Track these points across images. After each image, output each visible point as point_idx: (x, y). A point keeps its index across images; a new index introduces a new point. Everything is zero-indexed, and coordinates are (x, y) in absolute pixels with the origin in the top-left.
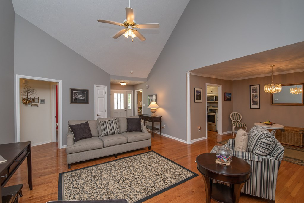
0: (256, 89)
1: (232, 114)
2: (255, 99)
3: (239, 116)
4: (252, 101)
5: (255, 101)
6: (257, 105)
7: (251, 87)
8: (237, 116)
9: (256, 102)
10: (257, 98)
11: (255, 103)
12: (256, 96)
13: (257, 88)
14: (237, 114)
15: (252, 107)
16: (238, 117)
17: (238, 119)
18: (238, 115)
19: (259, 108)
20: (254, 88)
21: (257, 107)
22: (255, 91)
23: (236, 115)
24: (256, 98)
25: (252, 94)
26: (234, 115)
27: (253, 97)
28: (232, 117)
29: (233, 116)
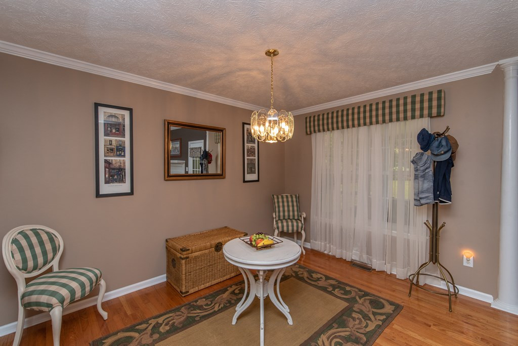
0: (119, 124)
1: (15, 241)
2: (115, 159)
3: (52, 239)
4: (105, 167)
5: (117, 166)
6: (122, 180)
7: (102, 110)
8: (41, 243)
9: (121, 170)
10: (124, 156)
11: (116, 174)
12: (120, 150)
13: (124, 119)
14: (35, 231)
15: (105, 189)
16: (48, 247)
17: (50, 256)
18: (45, 237)
19: (132, 193)
20: (111, 116)
21: (125, 187)
22: (118, 130)
23: (34, 240)
24: (120, 156)
25: (105, 141)
26: (24, 243)
27: (110, 151)
28: (18, 256)
29: (21, 250)
